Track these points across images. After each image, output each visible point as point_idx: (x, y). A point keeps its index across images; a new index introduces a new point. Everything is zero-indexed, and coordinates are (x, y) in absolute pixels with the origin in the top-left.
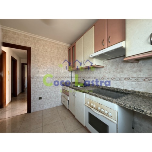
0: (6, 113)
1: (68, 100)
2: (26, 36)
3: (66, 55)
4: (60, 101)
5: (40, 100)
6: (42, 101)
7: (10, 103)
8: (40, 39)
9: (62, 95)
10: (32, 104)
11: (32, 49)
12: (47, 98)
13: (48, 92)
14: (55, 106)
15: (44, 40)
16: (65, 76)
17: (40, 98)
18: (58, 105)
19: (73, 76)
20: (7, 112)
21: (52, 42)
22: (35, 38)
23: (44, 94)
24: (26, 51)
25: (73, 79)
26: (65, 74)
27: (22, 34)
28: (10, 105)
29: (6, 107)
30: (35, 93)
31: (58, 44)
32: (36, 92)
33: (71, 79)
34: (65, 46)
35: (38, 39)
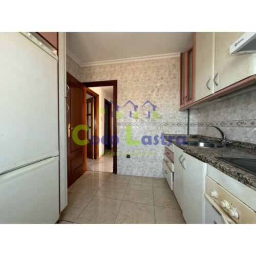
0: (98, 166)
1: (173, 171)
2: (111, 66)
3: (175, 78)
4: (160, 169)
5: (128, 159)
6: (130, 161)
7: (103, 156)
8: (128, 63)
9: (164, 160)
10: (119, 162)
11: (118, 82)
12: (137, 158)
13: (139, 149)
14: (151, 175)
15: (133, 63)
16: (171, 121)
17: (128, 156)
18: (157, 177)
19: (191, 122)
20: (100, 165)
21: (147, 61)
22: (122, 64)
23: (133, 151)
24: (111, 87)
25: (190, 127)
26: (172, 118)
27: (107, 65)
28: (104, 158)
29: (99, 159)
30: (122, 147)
31: (157, 61)
32: (123, 145)
33: (187, 127)
34: (172, 58)
35: (126, 63)
